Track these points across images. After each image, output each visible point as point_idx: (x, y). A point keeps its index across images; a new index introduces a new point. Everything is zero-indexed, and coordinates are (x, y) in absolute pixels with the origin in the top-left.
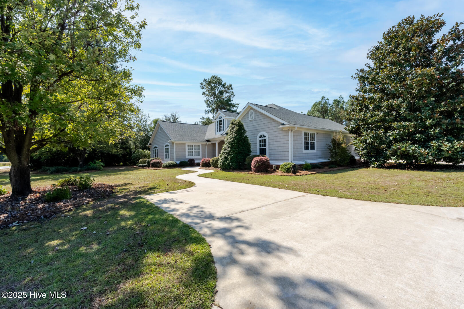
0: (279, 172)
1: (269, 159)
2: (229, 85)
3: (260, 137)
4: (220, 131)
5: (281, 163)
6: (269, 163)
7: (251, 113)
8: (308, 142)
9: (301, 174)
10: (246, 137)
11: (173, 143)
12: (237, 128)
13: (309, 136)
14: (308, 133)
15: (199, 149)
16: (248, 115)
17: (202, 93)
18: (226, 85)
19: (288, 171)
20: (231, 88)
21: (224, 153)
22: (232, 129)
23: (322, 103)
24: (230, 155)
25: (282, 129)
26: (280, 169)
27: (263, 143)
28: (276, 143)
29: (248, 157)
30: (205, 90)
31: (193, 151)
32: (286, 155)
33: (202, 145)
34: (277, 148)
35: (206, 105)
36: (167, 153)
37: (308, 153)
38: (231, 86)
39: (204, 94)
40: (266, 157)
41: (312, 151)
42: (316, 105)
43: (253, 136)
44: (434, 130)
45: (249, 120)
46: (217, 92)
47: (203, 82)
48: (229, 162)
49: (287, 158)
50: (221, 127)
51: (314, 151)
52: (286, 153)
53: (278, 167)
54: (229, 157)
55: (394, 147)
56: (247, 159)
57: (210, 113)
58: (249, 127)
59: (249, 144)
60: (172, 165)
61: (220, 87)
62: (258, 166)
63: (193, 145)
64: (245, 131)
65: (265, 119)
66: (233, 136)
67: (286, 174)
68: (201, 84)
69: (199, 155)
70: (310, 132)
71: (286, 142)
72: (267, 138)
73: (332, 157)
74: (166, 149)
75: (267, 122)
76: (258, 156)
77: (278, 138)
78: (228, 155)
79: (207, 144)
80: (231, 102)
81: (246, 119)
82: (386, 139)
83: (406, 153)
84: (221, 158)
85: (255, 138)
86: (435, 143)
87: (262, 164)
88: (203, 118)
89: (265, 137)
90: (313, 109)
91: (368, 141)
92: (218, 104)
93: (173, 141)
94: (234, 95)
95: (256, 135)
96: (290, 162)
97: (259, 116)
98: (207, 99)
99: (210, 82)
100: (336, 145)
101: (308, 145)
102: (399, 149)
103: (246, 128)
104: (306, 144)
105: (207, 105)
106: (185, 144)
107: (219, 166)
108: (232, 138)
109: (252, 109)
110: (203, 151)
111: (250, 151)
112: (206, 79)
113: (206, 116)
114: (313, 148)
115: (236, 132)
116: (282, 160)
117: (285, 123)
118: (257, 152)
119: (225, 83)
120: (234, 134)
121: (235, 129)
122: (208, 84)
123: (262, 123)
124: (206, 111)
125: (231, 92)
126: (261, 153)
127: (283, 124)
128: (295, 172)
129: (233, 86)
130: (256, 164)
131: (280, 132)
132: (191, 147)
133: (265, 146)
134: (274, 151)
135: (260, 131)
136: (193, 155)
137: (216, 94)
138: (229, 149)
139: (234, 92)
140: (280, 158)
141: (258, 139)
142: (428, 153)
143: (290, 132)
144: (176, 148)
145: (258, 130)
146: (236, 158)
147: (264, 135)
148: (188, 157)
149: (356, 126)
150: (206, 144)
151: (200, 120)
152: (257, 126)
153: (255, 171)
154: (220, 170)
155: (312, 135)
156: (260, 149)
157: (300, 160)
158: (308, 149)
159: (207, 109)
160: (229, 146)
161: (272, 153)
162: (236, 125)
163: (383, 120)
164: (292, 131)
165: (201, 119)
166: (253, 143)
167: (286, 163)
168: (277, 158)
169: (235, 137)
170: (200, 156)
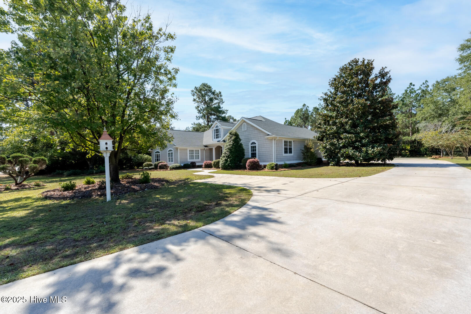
0: (266, 169)
1: (259, 160)
2: (218, 92)
3: (252, 144)
4: (216, 138)
5: (267, 164)
6: (259, 163)
7: (244, 125)
8: (287, 148)
9: (281, 170)
10: (241, 144)
11: (177, 149)
12: (235, 137)
13: (287, 143)
14: (287, 141)
15: (198, 154)
16: (242, 127)
17: (193, 99)
18: (216, 93)
19: (272, 168)
20: (221, 95)
21: (224, 156)
22: (230, 138)
23: (304, 110)
24: (230, 158)
25: (268, 138)
26: (267, 168)
27: (254, 149)
28: (263, 149)
29: (243, 159)
30: (195, 97)
31: (193, 155)
32: (271, 158)
33: (201, 150)
34: (264, 152)
35: (196, 111)
36: (171, 157)
37: (287, 156)
38: (220, 93)
39: (194, 100)
40: (257, 159)
41: (290, 155)
42: (298, 112)
43: (245, 143)
44: (365, 141)
45: (243, 130)
46: (207, 98)
47: (194, 89)
48: (229, 164)
49: (272, 160)
50: (218, 135)
51: (292, 154)
52: (271, 156)
53: (265, 166)
54: (229, 159)
55: (342, 151)
56: (242, 161)
57: (201, 119)
58: (243, 136)
59: (243, 149)
60: (178, 167)
61: (210, 94)
62: (251, 166)
63: (193, 150)
64: (240, 140)
65: (256, 131)
66: (232, 144)
67: (271, 170)
68: (192, 91)
69: (198, 159)
70: (288, 140)
71: (271, 148)
72: (257, 145)
73: (304, 159)
74: (169, 153)
75: (257, 132)
76: (251, 158)
77: (265, 145)
78: (228, 158)
79: (206, 149)
80: (221, 109)
81: (240, 130)
82: (339, 146)
83: (349, 155)
84: (222, 161)
85: (248, 144)
86: (364, 149)
87: (254, 164)
88: (194, 123)
89: (255, 144)
90: (296, 116)
91: (328, 147)
92: (208, 111)
93: (177, 147)
94: (223, 101)
95: (248, 143)
96: (274, 162)
97: (251, 128)
98: (198, 105)
99: (201, 90)
100: (307, 149)
101: (287, 150)
102: (345, 152)
103: (241, 137)
104: (286, 149)
105: (198, 112)
106: (187, 149)
107: (220, 166)
108: (231, 145)
109: (245, 122)
110: (202, 155)
111: (244, 155)
112: (196, 87)
113: (197, 122)
114: (291, 152)
115: (233, 140)
116: (268, 161)
117: (270, 134)
118: (249, 156)
119: (215, 91)
120: (232, 142)
121: (233, 138)
122: (199, 92)
123: (253, 133)
124: (197, 117)
125: (220, 99)
126: (252, 156)
127: (269, 135)
128: (276, 169)
129: (222, 94)
130: (250, 164)
131: (266, 141)
132: (192, 151)
133: (255, 151)
134: (262, 154)
135: (252, 140)
136: (193, 159)
137: (206, 100)
138: (228, 153)
139: (223, 99)
140: (266, 160)
141: (250, 146)
142: (360, 155)
143: (273, 141)
144: (180, 153)
145: (250, 139)
146: (234, 160)
147: (254, 143)
148: (189, 161)
149: (321, 135)
150: (204, 149)
151: (192, 126)
152: (249, 135)
153: (249, 169)
154: (222, 169)
155: (290, 142)
156: (252, 153)
157: (281, 161)
158: (287, 153)
159: (198, 115)
160: (228, 151)
161: (261, 156)
162: (234, 135)
163: (337, 132)
164: (275, 139)
165: (192, 124)
166: (246, 148)
167: (270, 163)
168: (264, 160)
169: (233, 144)
170: (200, 160)
